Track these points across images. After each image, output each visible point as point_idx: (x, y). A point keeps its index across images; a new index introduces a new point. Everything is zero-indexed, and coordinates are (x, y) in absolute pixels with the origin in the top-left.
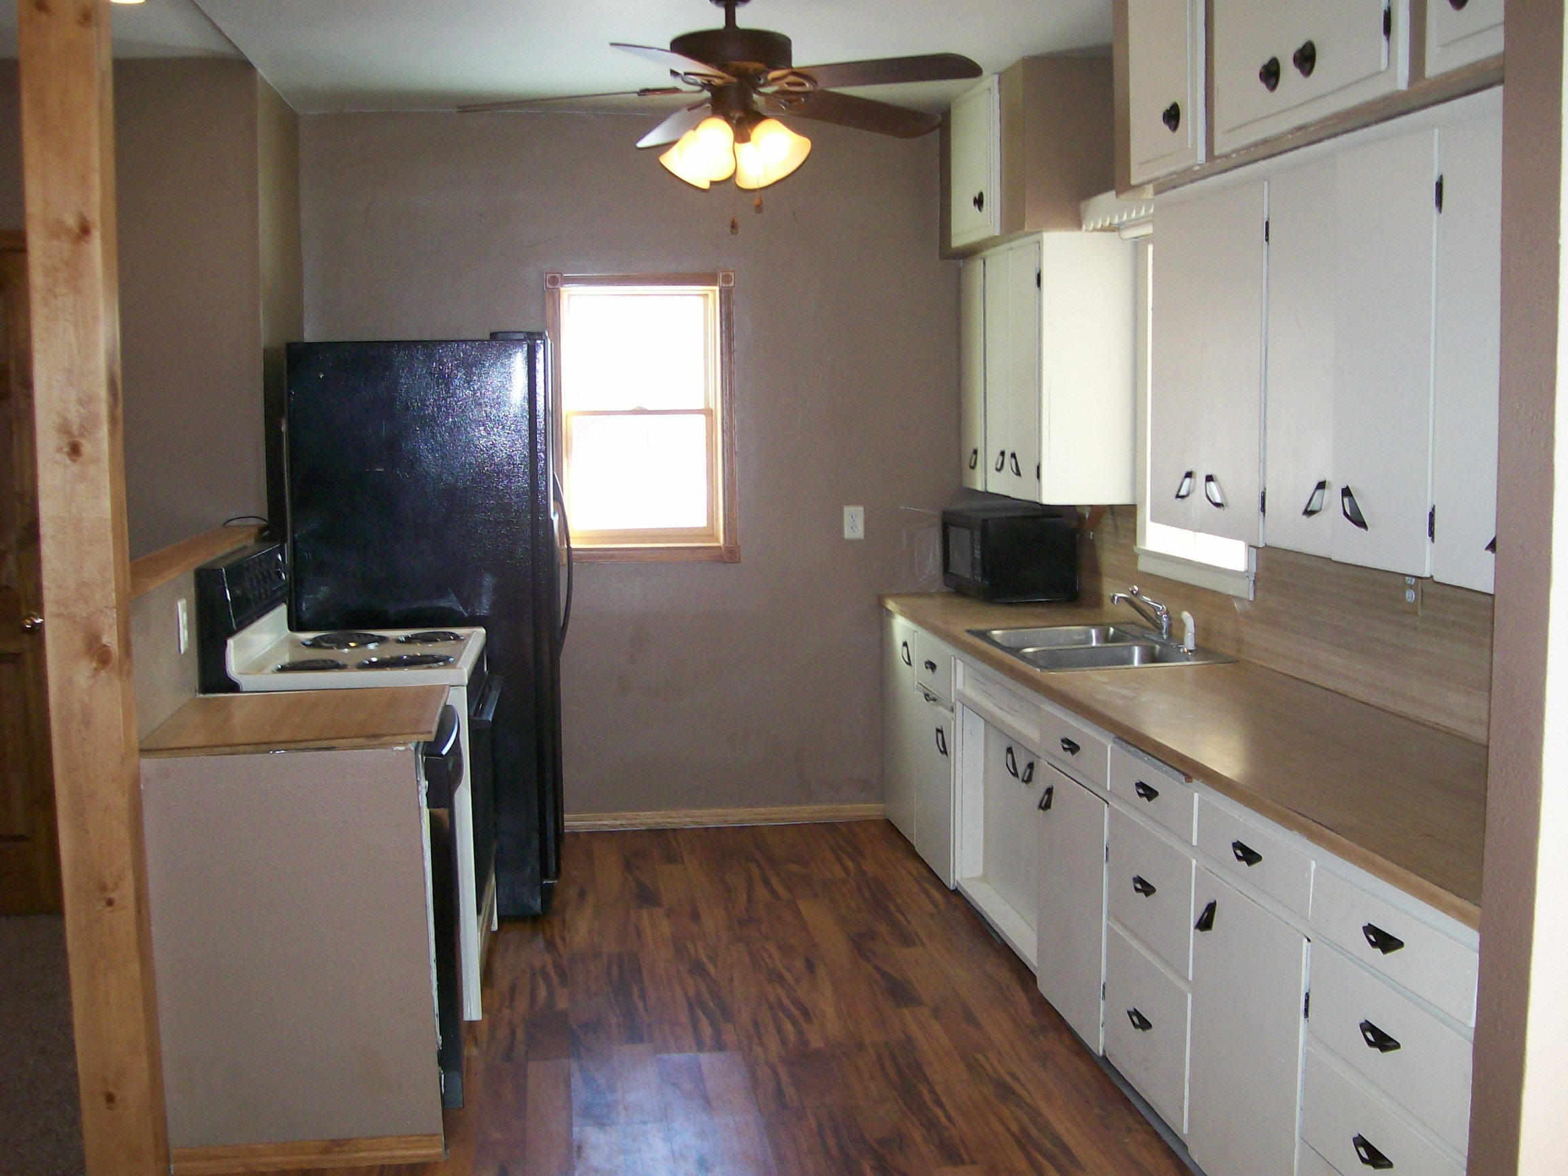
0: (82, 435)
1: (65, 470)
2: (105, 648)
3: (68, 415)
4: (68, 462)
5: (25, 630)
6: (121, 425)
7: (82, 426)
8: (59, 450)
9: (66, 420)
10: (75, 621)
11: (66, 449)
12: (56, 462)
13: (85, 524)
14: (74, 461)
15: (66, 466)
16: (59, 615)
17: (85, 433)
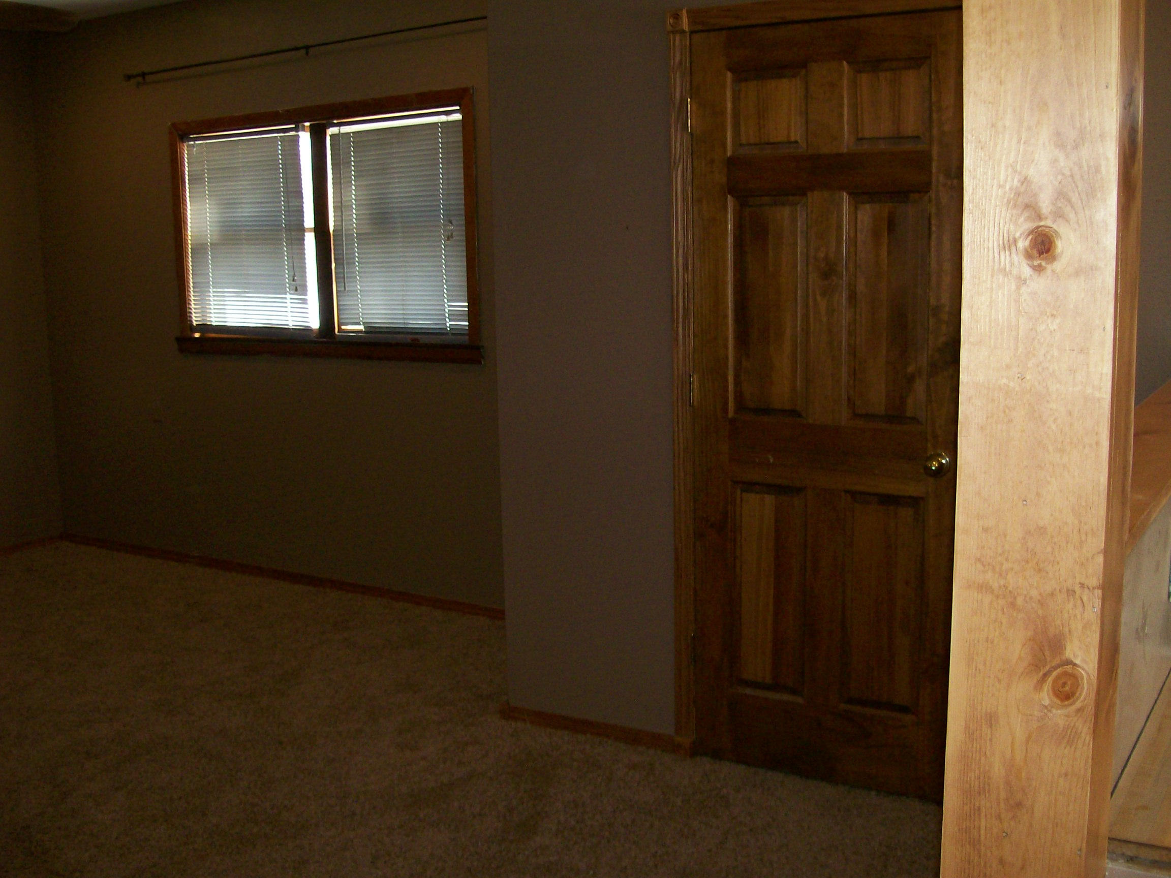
0: (1059, 215)
1: (1018, 288)
2: (1069, 668)
3: (1032, 172)
4: (1027, 271)
5: (928, 469)
6: (1139, 194)
7: (1061, 195)
8: (1009, 244)
9: (1025, 181)
10: (1013, 605)
11: (1023, 244)
12: (1003, 271)
13: (1053, 405)
14: (1039, 269)
15: (1022, 281)
16: (983, 588)
17: (1068, 210)
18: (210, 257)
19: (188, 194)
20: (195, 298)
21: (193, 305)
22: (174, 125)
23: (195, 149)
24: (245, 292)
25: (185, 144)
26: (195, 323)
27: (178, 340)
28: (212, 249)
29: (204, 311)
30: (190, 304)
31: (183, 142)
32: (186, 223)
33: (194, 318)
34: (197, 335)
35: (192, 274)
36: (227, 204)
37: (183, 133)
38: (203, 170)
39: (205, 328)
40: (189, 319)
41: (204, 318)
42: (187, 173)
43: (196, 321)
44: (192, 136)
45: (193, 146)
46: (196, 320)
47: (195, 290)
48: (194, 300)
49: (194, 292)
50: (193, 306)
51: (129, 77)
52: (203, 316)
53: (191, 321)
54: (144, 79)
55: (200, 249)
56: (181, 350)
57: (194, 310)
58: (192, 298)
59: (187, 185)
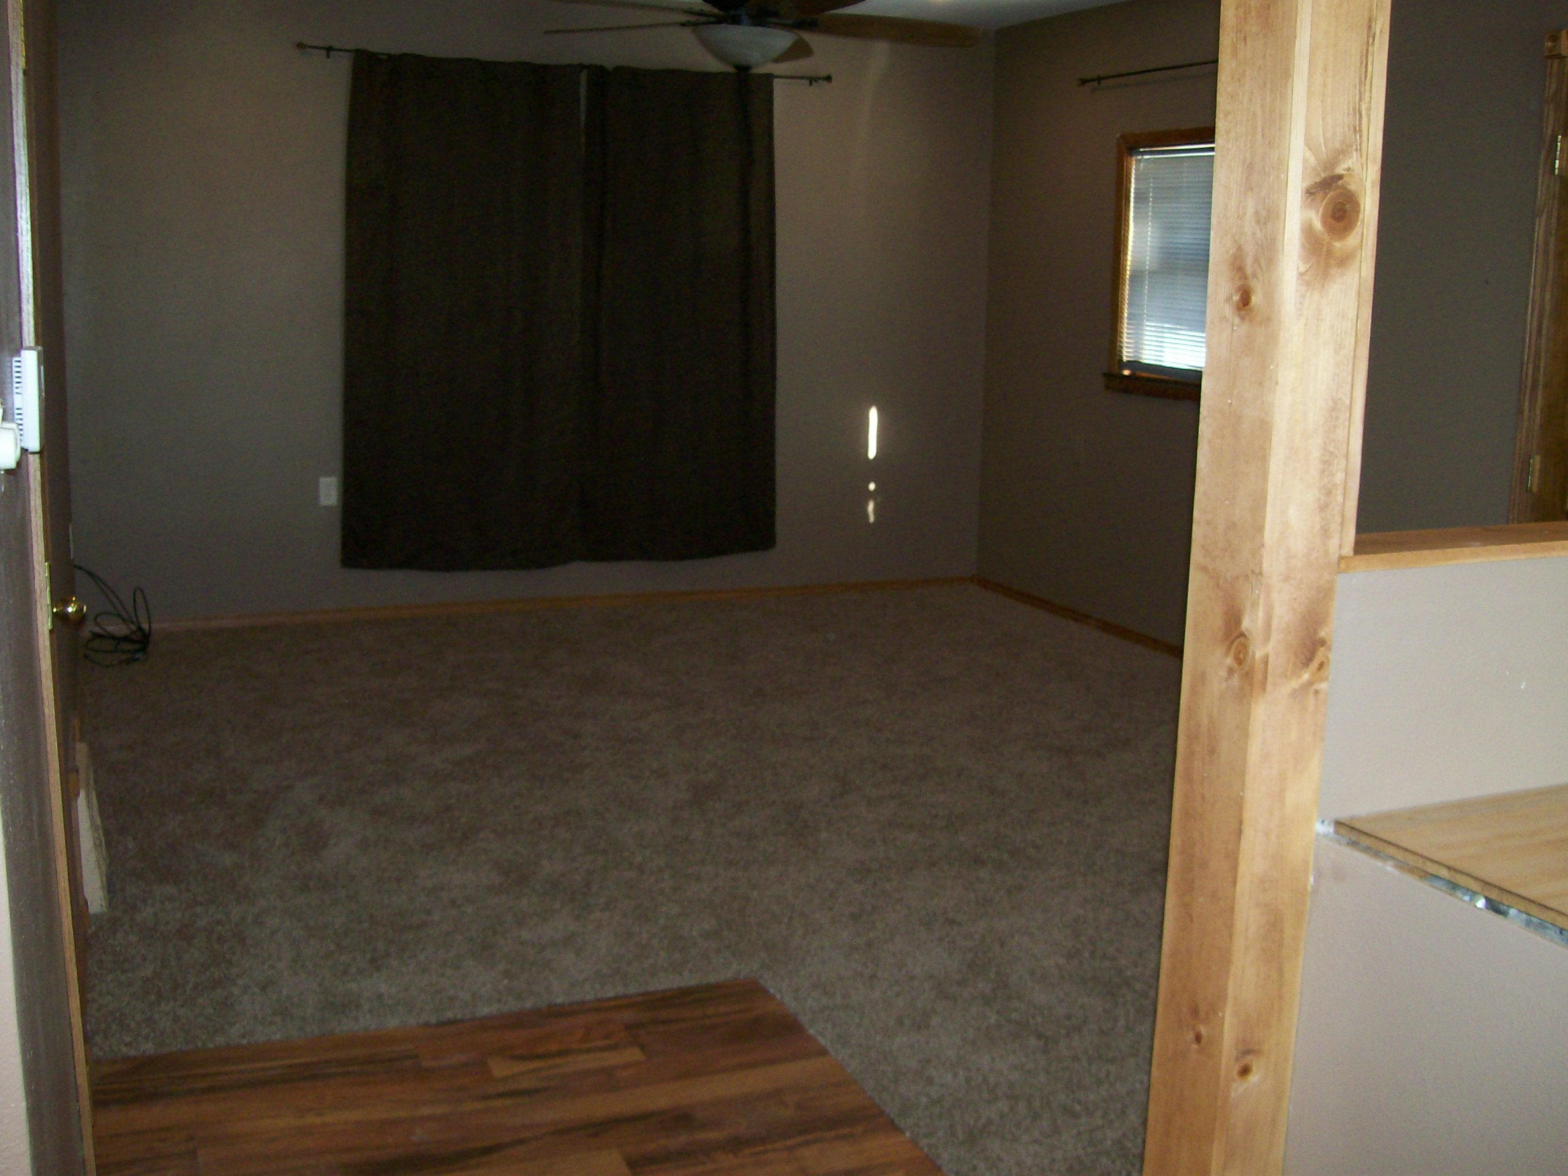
0: (1255, 275)
1: (1231, 333)
2: (1243, 638)
3: (1243, 241)
4: (1237, 320)
7: (1256, 260)
8: (1229, 299)
9: (1239, 249)
10: (1218, 584)
11: (1236, 298)
12: (1225, 318)
13: (1244, 426)
15: (1233, 326)
16: (1203, 569)
17: (1259, 271)
18: (1147, 287)
19: (1131, 214)
20: (1129, 331)
21: (1125, 338)
22: (1123, 137)
23: (1142, 164)
24: (1176, 329)
25: (1134, 158)
26: (1125, 359)
27: (1105, 375)
28: (1150, 277)
29: (1138, 347)
30: (1122, 337)
31: (1131, 155)
32: (1126, 246)
33: (1125, 353)
34: (1126, 372)
35: (1128, 304)
36: (1169, 228)
37: (1132, 145)
38: (1148, 189)
39: (1135, 365)
40: (1118, 353)
41: (1136, 354)
42: (1132, 190)
43: (1127, 356)
44: (1142, 150)
45: (1140, 160)
46: (1127, 354)
47: (1130, 322)
48: (1128, 333)
49: (1128, 324)
50: (1125, 340)
51: (1084, 82)
52: (1135, 351)
53: (1121, 357)
54: (1099, 84)
55: (1137, 276)
56: (1107, 387)
57: (1125, 344)
58: (1125, 330)
59: (1132, 204)
